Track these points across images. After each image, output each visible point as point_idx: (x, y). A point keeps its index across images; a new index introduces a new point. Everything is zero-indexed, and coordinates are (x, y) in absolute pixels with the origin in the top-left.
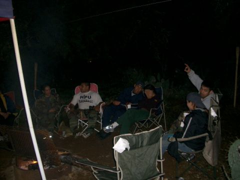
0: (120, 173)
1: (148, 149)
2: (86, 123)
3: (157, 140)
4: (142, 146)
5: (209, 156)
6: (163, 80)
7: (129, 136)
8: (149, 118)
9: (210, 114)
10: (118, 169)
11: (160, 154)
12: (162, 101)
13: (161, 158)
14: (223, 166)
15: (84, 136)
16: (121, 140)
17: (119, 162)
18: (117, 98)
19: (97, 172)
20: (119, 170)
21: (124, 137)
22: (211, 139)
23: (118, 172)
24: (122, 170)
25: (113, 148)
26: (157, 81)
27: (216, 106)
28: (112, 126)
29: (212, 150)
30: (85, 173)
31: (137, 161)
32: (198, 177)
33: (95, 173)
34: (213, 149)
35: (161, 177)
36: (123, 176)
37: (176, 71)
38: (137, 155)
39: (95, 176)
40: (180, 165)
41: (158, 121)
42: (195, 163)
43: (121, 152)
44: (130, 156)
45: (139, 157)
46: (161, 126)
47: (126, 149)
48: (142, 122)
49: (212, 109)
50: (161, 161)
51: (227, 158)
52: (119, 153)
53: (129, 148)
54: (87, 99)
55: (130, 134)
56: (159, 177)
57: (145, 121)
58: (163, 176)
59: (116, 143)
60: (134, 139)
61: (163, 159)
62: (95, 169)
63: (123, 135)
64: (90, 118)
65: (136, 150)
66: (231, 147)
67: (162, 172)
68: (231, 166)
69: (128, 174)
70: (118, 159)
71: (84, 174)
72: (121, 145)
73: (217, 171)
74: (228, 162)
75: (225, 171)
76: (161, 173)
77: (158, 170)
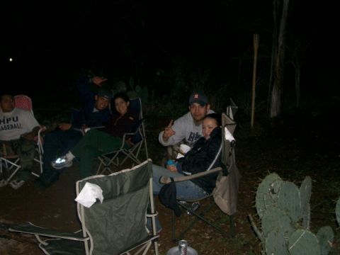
0: (89, 241)
1: (131, 199)
2: (14, 162)
3: (146, 184)
4: (121, 194)
5: (223, 200)
6: (138, 87)
7: (100, 178)
8: (121, 150)
9: (224, 138)
10: (85, 235)
11: (150, 205)
12: (141, 120)
13: (153, 211)
14: (250, 215)
15: (14, 186)
16: (88, 186)
17: (86, 222)
18: (63, 119)
19: (46, 244)
20: (88, 236)
21: (92, 182)
22: (225, 174)
23: (86, 241)
24: (92, 236)
25: (76, 200)
26: (129, 89)
27: (232, 124)
28: (66, 159)
29: (228, 191)
30: (21, 247)
31: (115, 219)
32: (208, 237)
33: (43, 246)
34: (230, 189)
35: (153, 241)
36: (94, 245)
37: (158, 74)
38: (114, 209)
39: (44, 250)
40: (178, 221)
41: (135, 153)
42: (202, 214)
43: (89, 206)
44: (103, 212)
45: (117, 212)
46: (150, 160)
47: (98, 200)
48: (111, 156)
49: (226, 129)
50: (153, 216)
51: (255, 203)
52: (86, 209)
53: (102, 199)
54: (12, 122)
55: (102, 176)
56: (151, 243)
57: (114, 154)
58: (156, 240)
59: (80, 191)
60: (109, 184)
61: (155, 213)
62: (43, 238)
63: (90, 178)
64: (23, 153)
65: (112, 201)
66: (260, 185)
67: (155, 234)
68: (261, 215)
69: (102, 242)
70: (85, 218)
71: (19, 249)
72: (88, 195)
73: (235, 225)
74: (255, 209)
75: (253, 223)
76: (153, 236)
77: (148, 232)
